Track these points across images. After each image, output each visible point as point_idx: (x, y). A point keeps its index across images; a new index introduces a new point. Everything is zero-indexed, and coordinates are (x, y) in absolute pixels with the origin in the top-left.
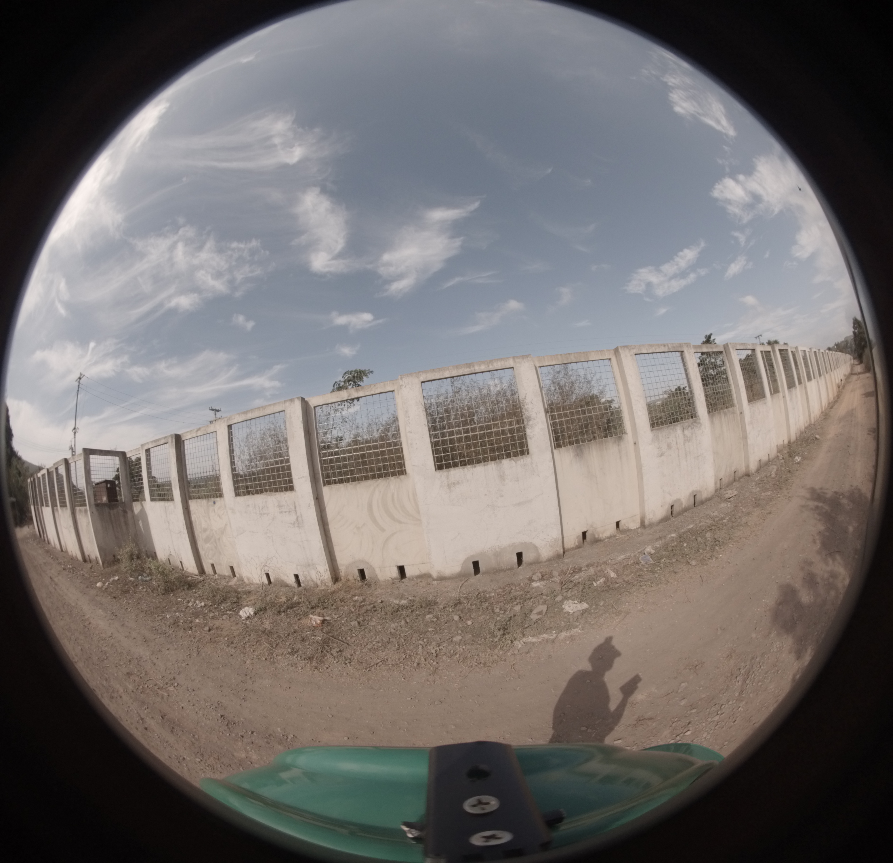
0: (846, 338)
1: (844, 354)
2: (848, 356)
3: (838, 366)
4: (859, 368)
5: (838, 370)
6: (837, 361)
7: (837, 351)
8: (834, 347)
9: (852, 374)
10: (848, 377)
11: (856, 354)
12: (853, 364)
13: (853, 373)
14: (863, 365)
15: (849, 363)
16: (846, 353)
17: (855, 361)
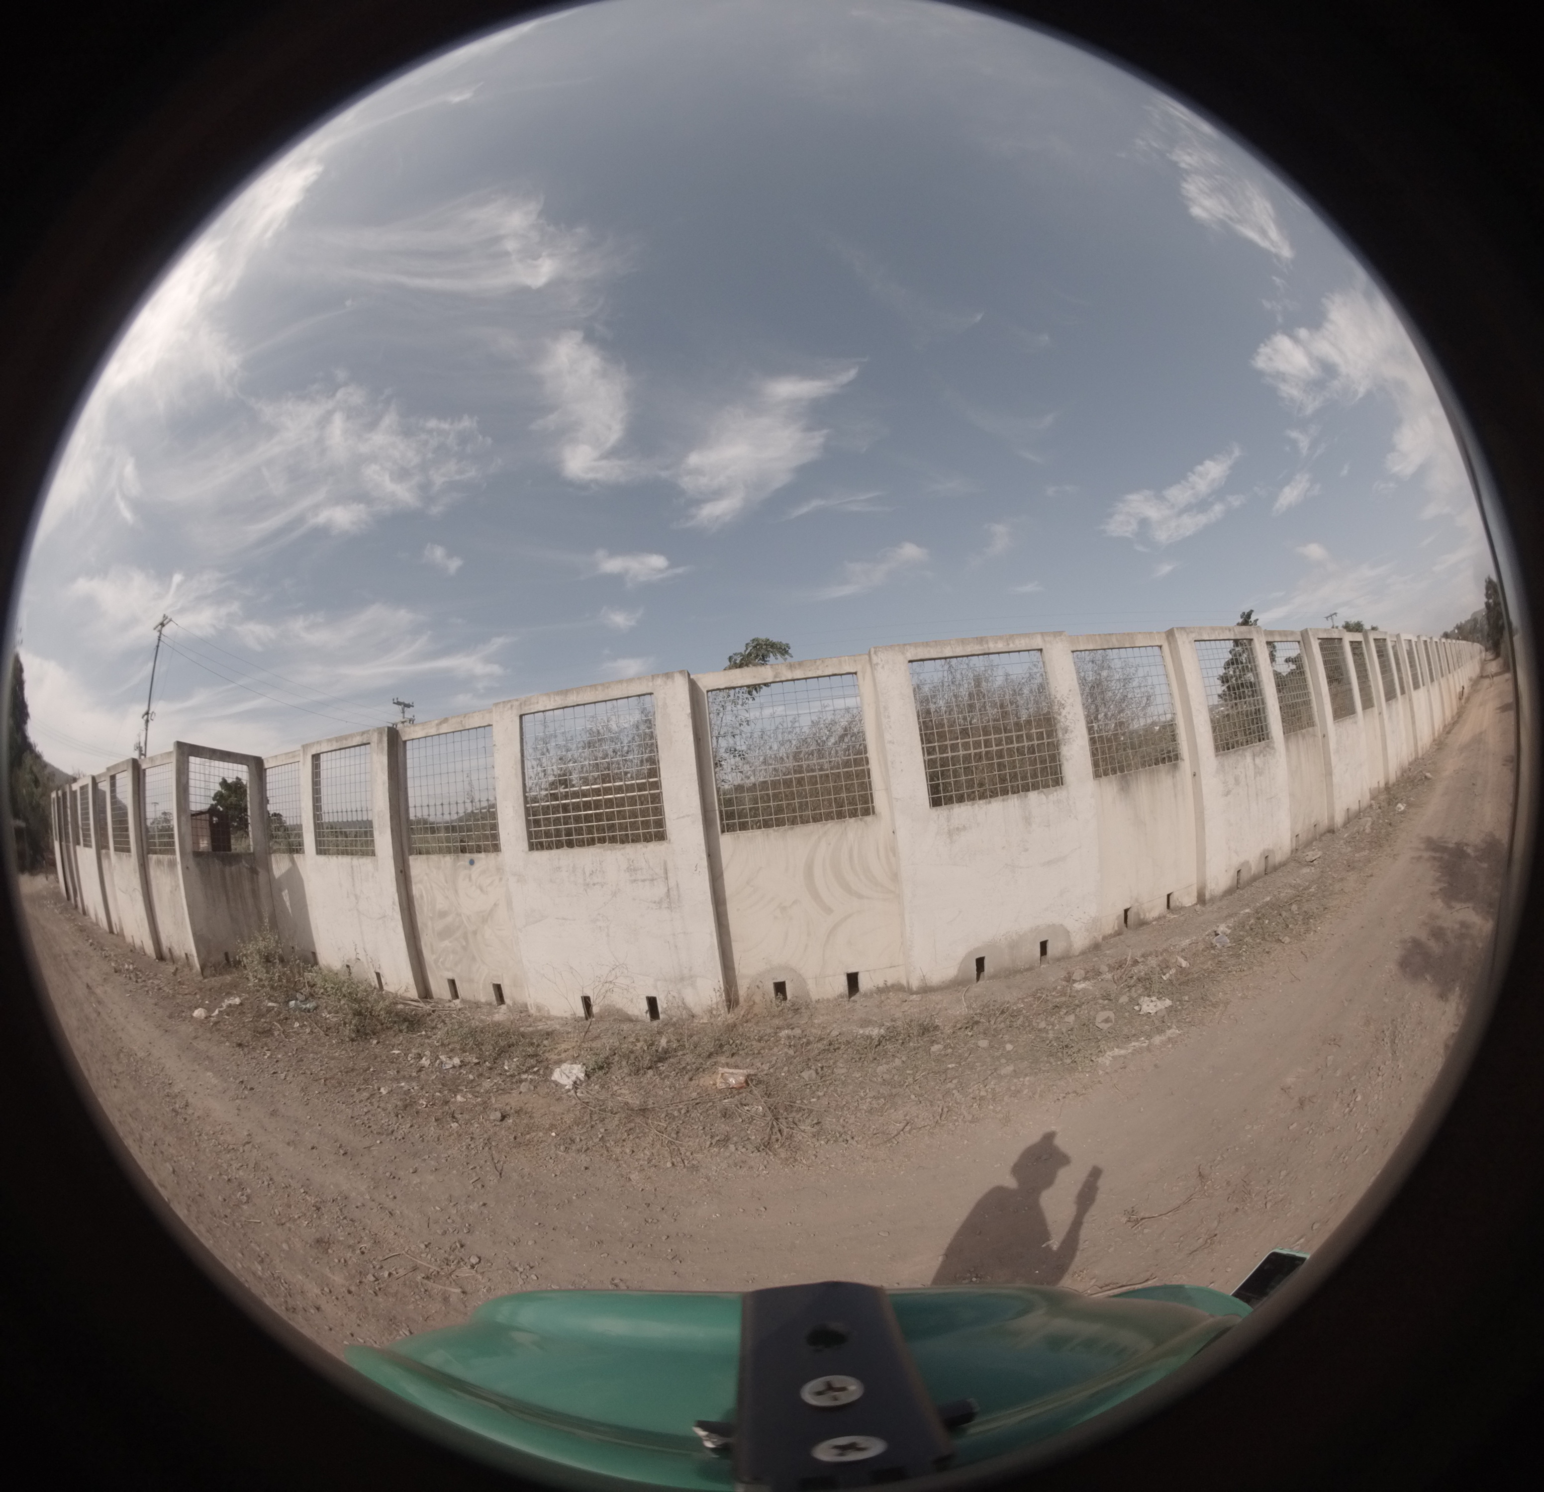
0: (1475, 613)
1: (1470, 643)
2: (1477, 647)
3: (1460, 664)
4: (1493, 667)
5: (1459, 670)
6: (1459, 655)
7: (1458, 639)
8: (1454, 631)
9: (1482, 677)
10: (1475, 683)
11: (1491, 642)
12: (1485, 660)
13: (1484, 674)
14: (1500, 660)
15: (1478, 658)
16: (1474, 641)
17: (1488, 653)
